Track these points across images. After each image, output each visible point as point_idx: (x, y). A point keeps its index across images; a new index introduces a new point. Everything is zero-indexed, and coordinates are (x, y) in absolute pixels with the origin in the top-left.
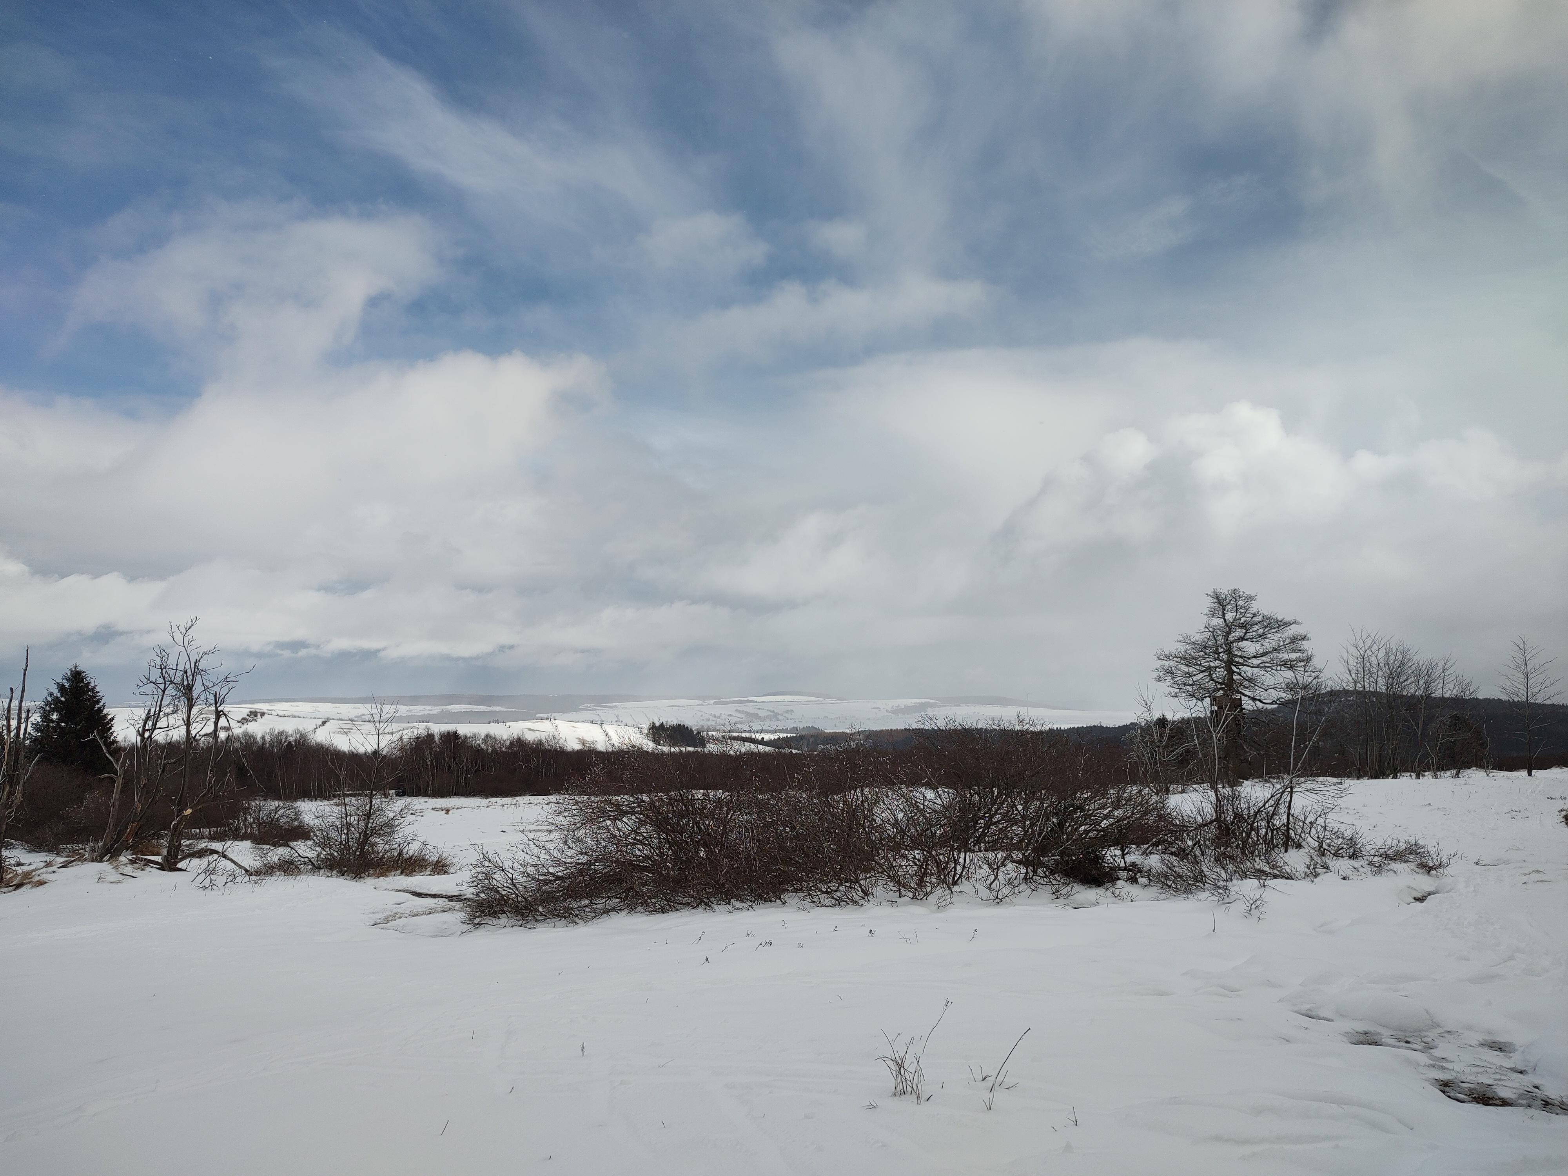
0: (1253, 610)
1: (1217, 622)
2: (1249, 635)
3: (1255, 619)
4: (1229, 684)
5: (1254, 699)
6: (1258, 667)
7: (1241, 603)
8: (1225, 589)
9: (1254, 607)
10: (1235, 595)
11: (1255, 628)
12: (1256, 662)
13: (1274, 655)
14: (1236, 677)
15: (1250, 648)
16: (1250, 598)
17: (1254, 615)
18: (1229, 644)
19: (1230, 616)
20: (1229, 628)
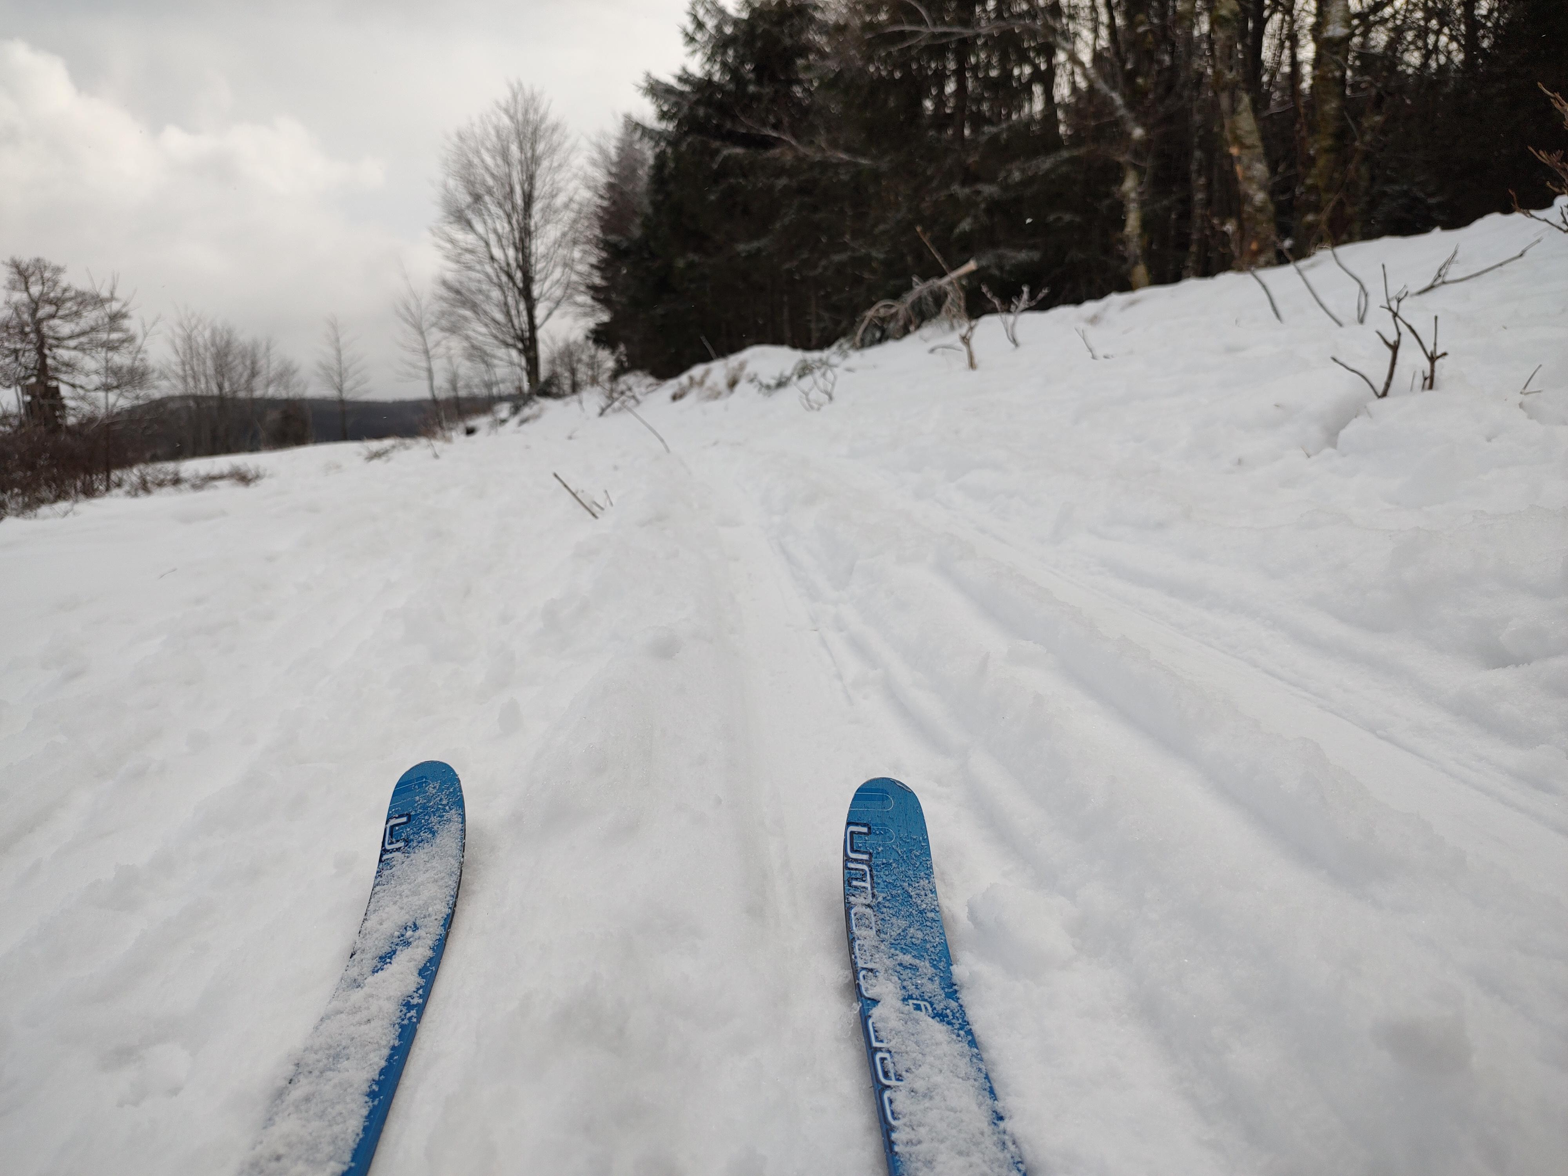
0: (64, 284)
1: (20, 297)
2: (61, 313)
3: (67, 295)
4: (42, 370)
5: (73, 386)
6: (75, 348)
7: (47, 275)
8: (26, 258)
9: (65, 280)
10: (39, 265)
11: (69, 304)
12: (73, 343)
13: (93, 335)
14: (49, 361)
15: (65, 328)
16: (58, 270)
17: (65, 290)
18: (38, 323)
19: (35, 290)
20: (35, 304)
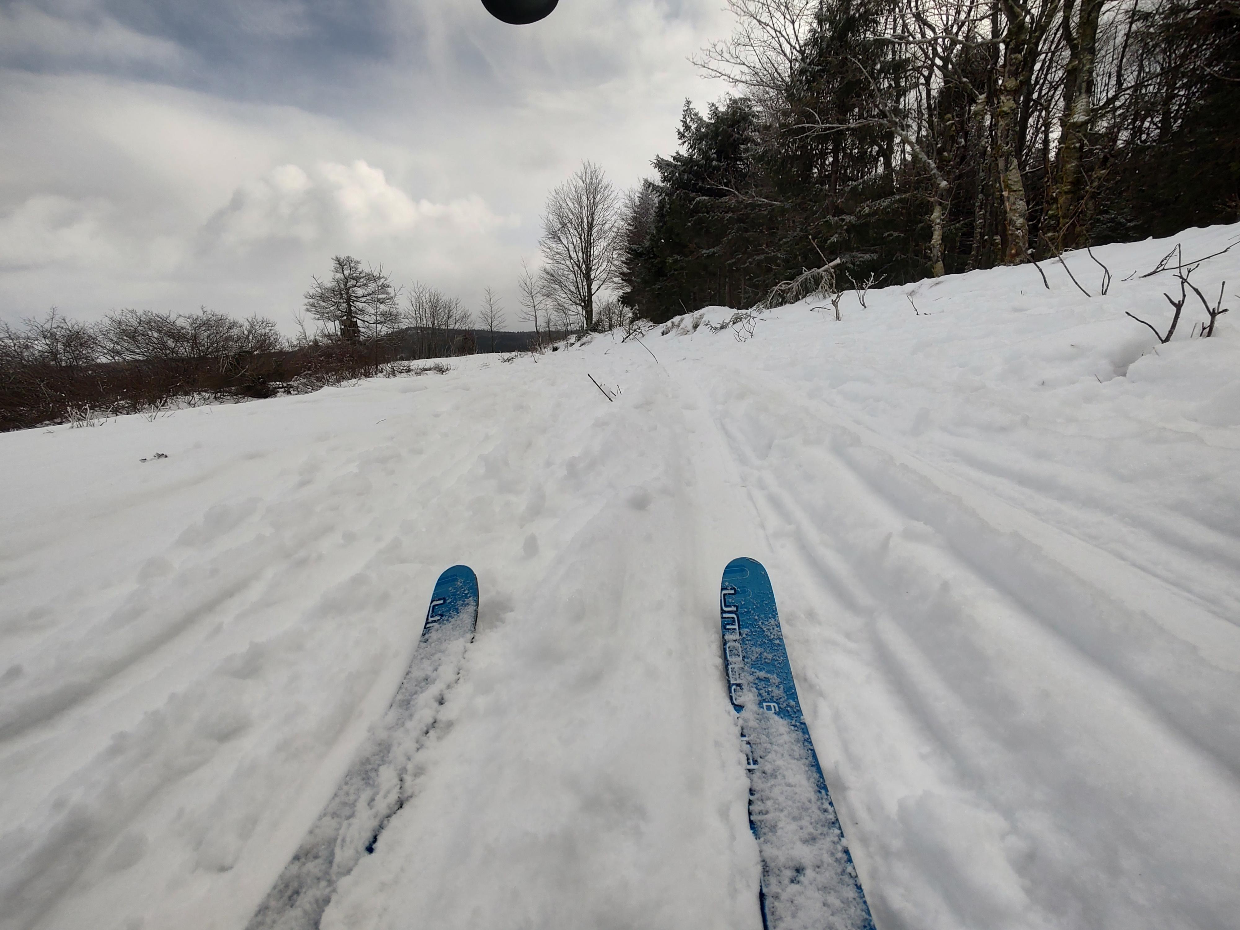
0: (360, 270)
1: (339, 276)
2: (358, 284)
3: (361, 275)
4: (349, 313)
5: (364, 321)
6: (365, 302)
7: (352, 265)
8: (343, 256)
9: (360, 268)
10: (349, 260)
11: (362, 280)
12: (364, 299)
13: (373, 296)
14: (353, 308)
15: (360, 292)
16: (357, 262)
17: (361, 273)
18: (347, 290)
19: (347, 272)
20: (346, 280)
